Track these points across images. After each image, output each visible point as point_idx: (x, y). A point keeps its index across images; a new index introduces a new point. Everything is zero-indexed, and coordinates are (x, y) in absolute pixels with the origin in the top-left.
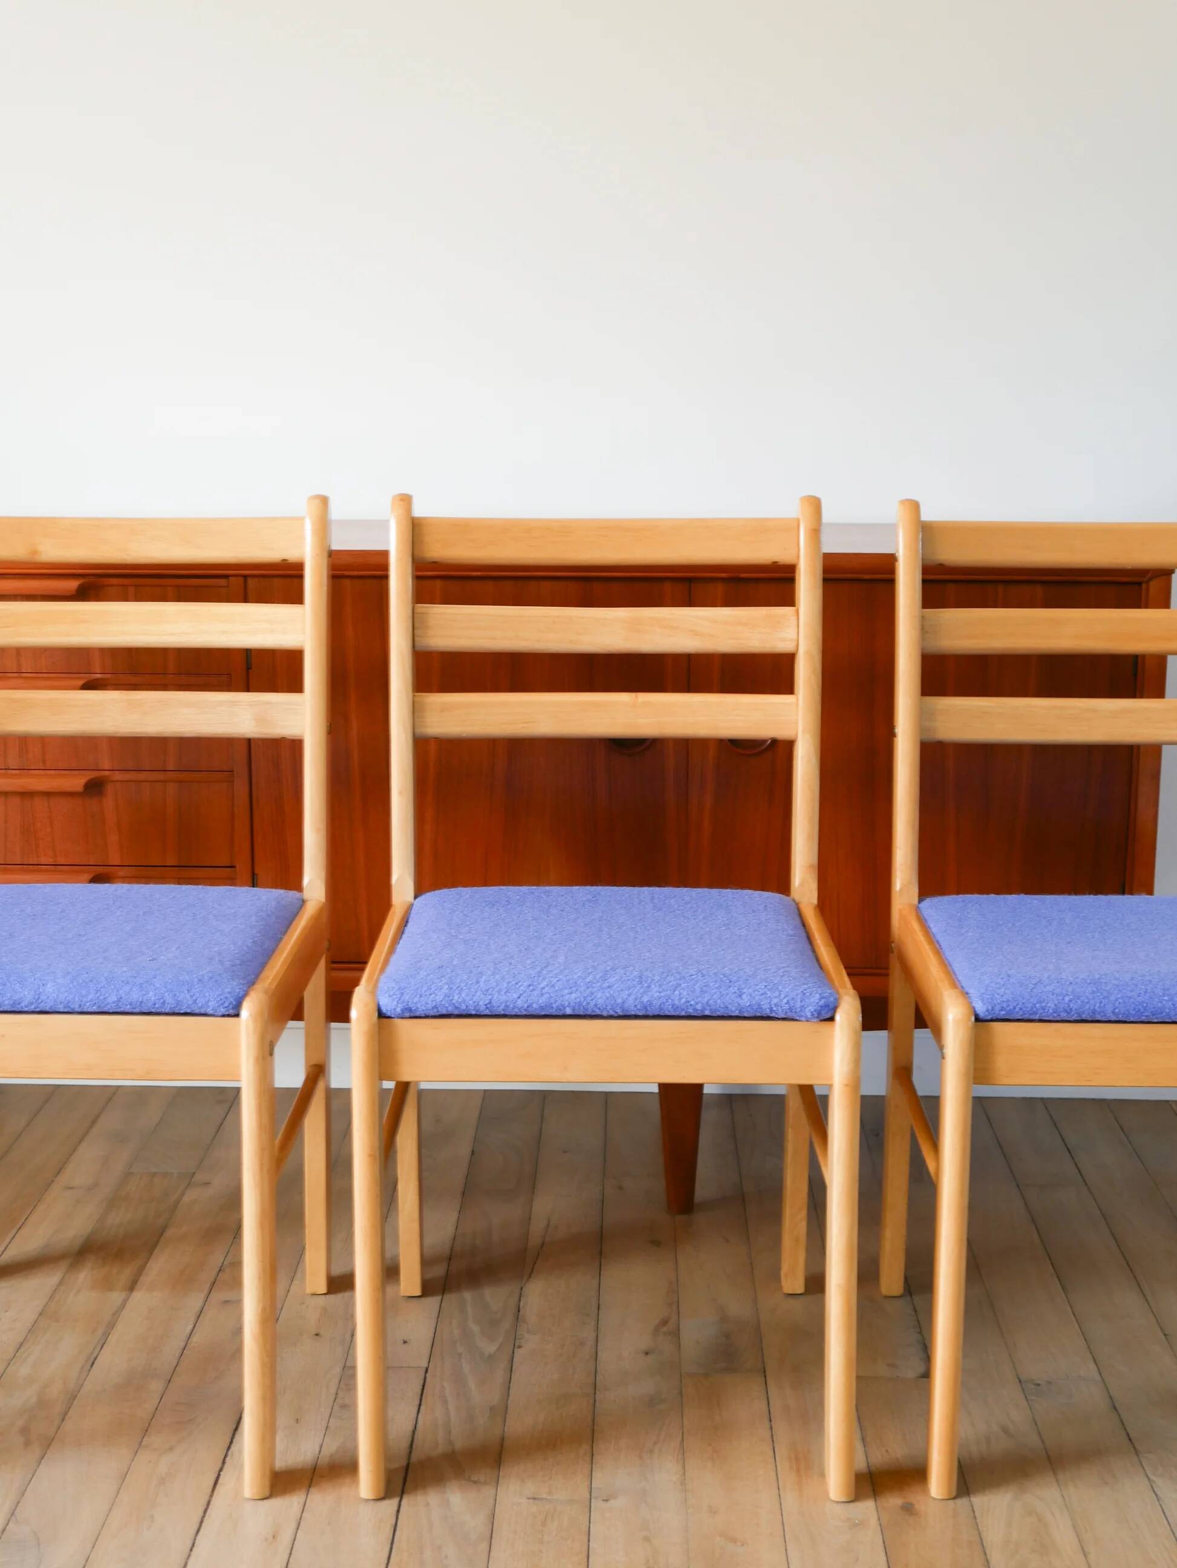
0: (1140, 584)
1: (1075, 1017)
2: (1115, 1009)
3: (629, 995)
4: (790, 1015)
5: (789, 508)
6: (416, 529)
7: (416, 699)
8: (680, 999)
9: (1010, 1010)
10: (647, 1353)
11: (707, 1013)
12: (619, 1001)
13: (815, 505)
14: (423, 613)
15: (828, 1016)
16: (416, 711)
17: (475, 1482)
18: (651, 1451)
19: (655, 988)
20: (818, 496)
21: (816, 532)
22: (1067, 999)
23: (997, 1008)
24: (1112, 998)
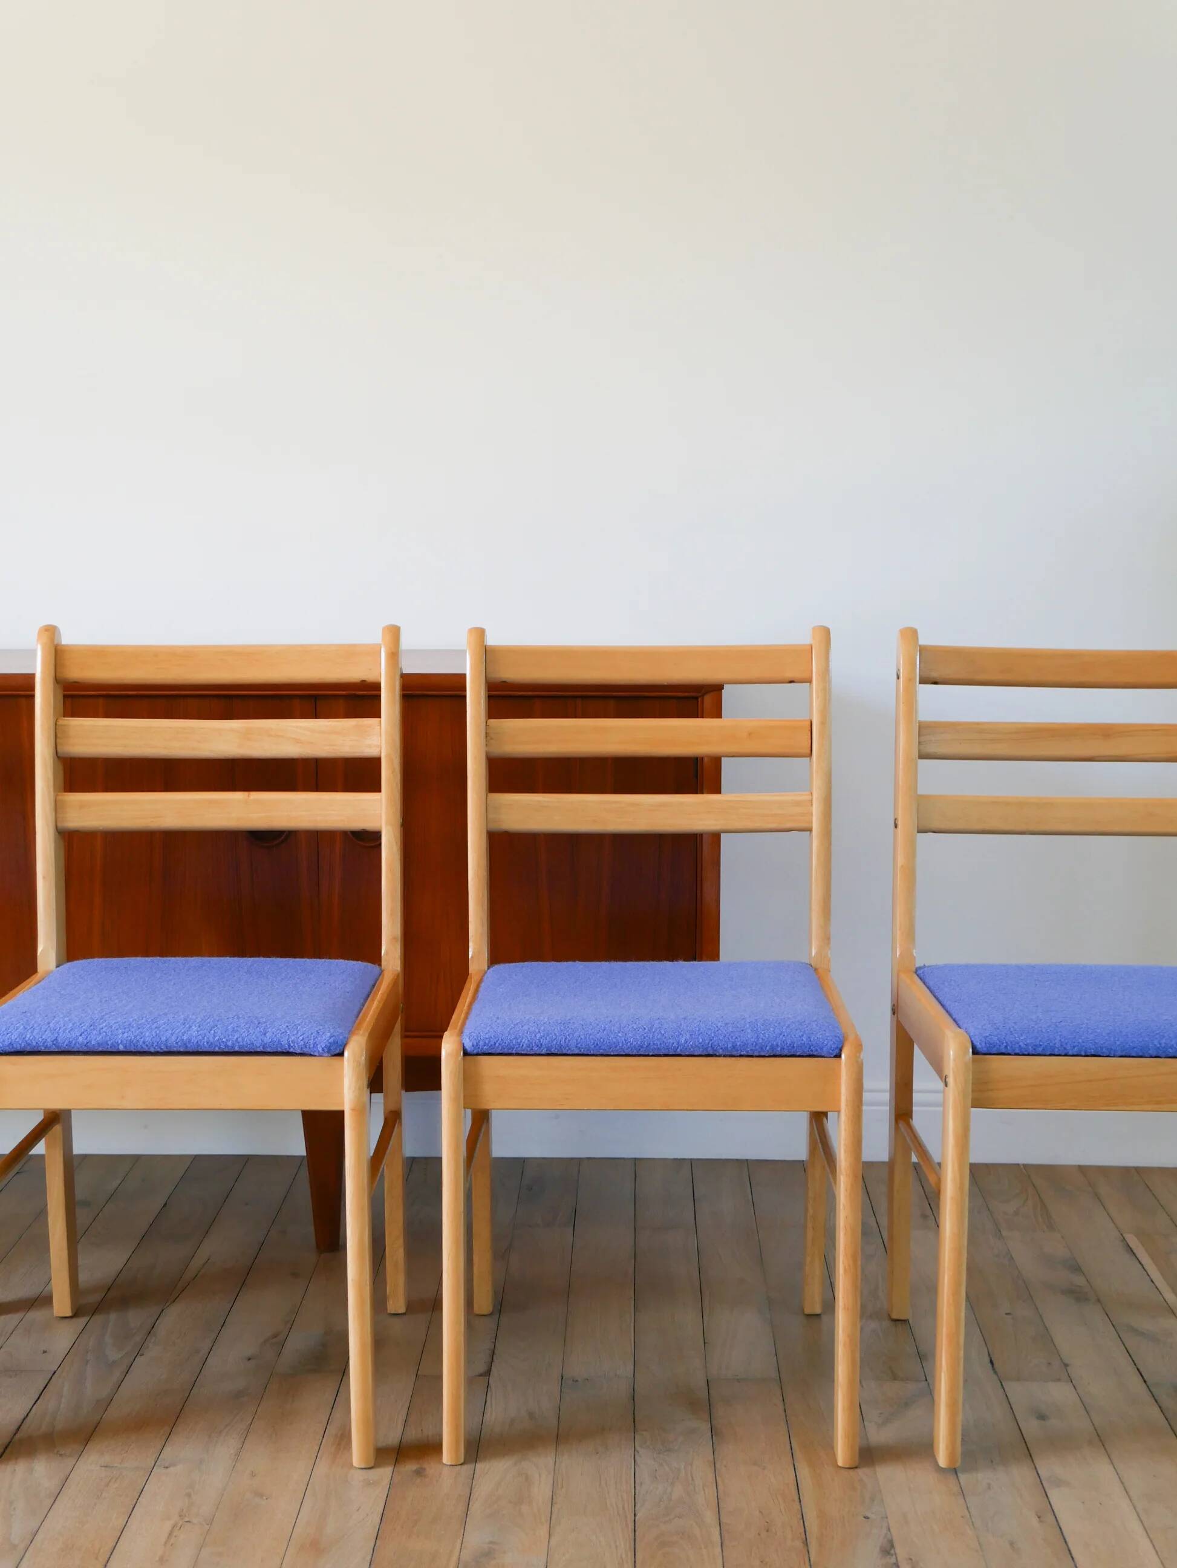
0: (696, 698)
1: (544, 1052)
2: (577, 1044)
3: (172, 1034)
4: (305, 1050)
5: (374, 636)
6: (58, 654)
7: (59, 798)
8: (215, 1037)
9: (491, 1046)
10: (249, 1359)
11: (237, 1049)
12: (163, 1039)
13: (394, 633)
14: (64, 725)
15: (337, 1052)
16: (58, 808)
17: (61, 1455)
18: (221, 1432)
19: (194, 1028)
20: (398, 625)
21: (394, 655)
22: (538, 1036)
23: (481, 1043)
24: (576, 1034)
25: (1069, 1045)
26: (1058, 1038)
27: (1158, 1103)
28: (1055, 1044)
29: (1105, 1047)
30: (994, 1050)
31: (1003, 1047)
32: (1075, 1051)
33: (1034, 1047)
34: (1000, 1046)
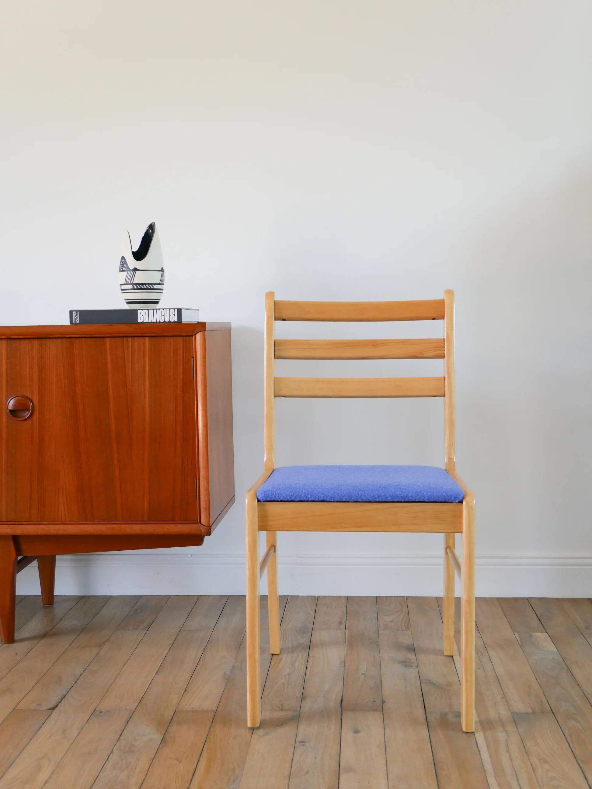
25: (309, 495)
26: (304, 491)
27: (359, 527)
28: (302, 495)
29: (328, 496)
30: (269, 499)
31: (273, 496)
32: (312, 499)
33: (291, 496)
34: (272, 496)
